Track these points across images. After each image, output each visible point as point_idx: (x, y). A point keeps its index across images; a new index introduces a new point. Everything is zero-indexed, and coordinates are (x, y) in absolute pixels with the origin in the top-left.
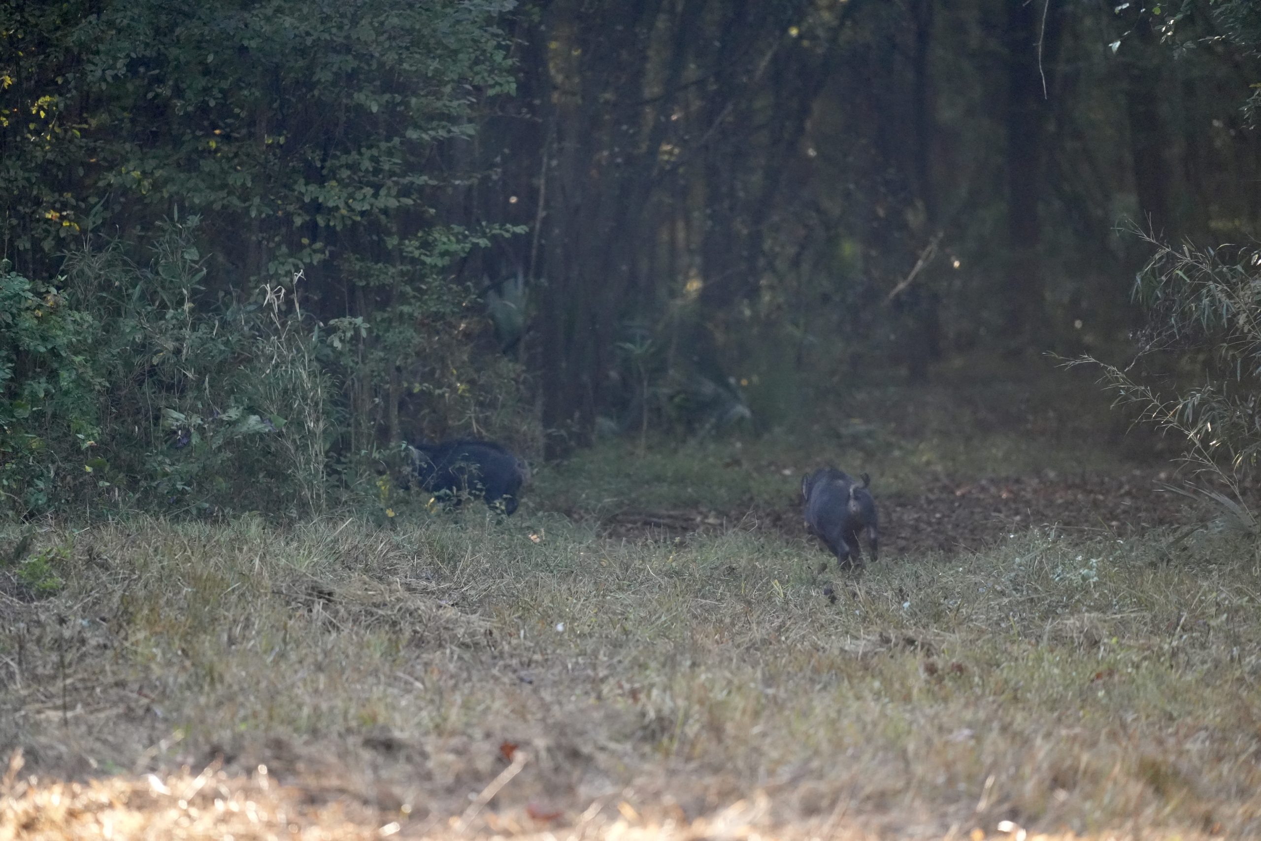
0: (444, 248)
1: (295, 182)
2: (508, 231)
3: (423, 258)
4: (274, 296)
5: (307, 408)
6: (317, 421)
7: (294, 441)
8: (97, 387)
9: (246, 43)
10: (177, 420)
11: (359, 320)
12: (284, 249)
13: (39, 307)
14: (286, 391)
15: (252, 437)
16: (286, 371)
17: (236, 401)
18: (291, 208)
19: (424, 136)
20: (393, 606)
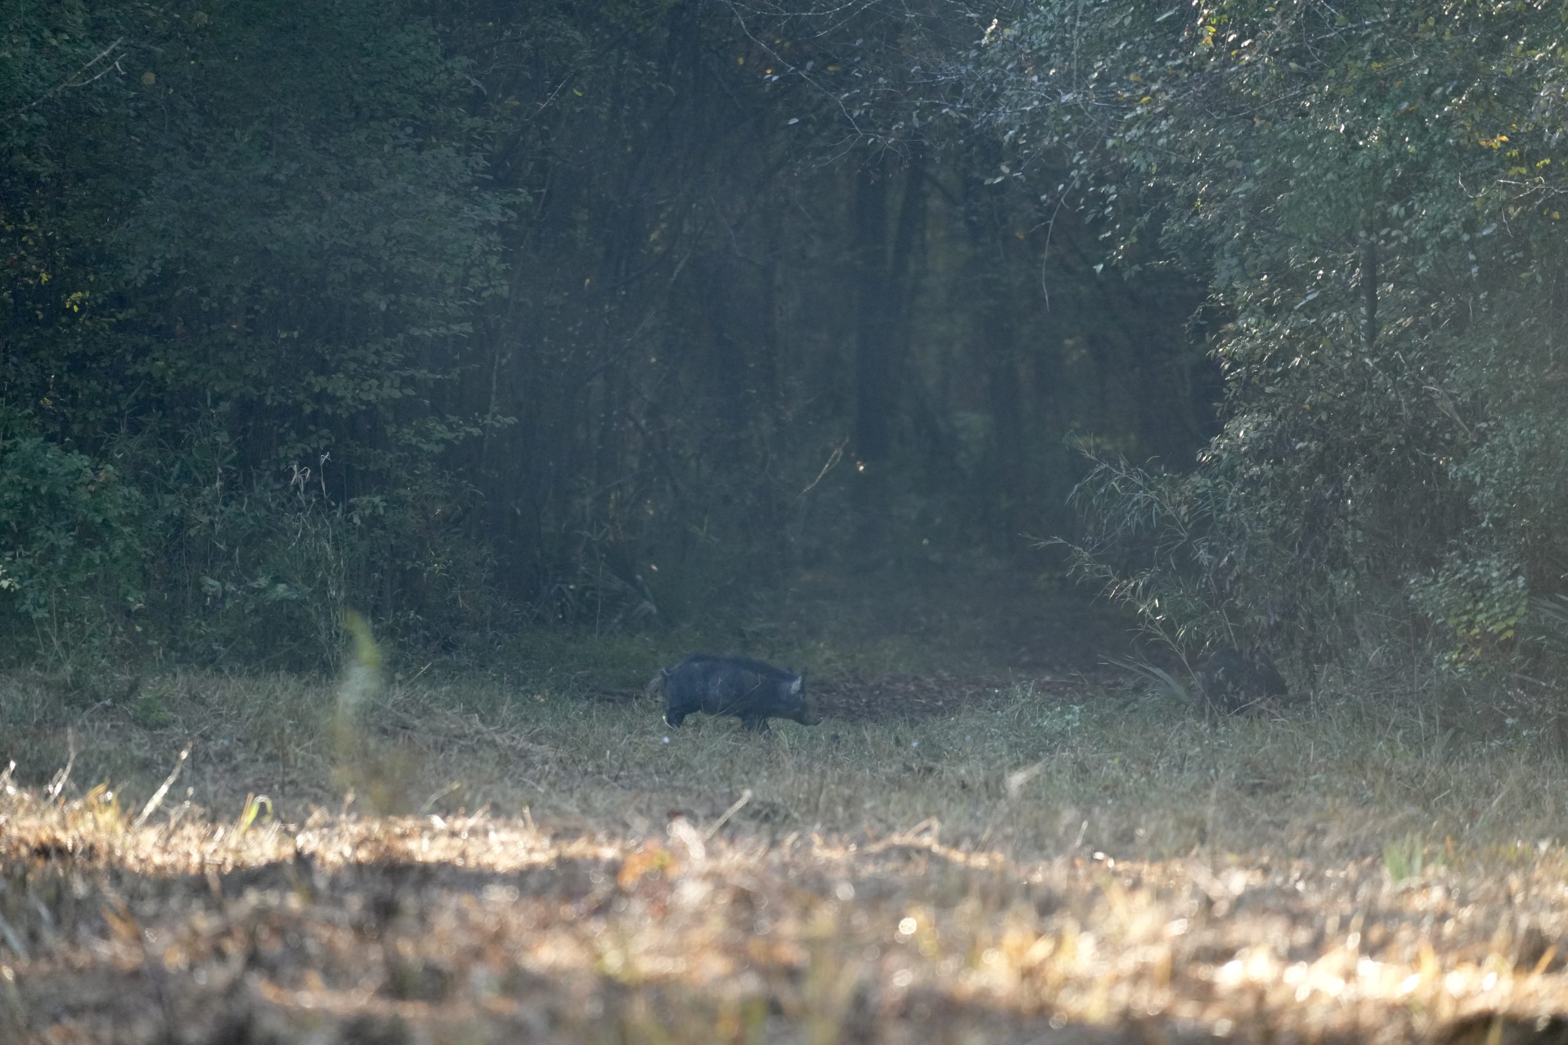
0: (440, 436)
1: (306, 374)
2: (499, 421)
3: (420, 445)
4: (300, 477)
5: (330, 578)
6: (339, 589)
7: (316, 608)
8: (143, 556)
9: (269, 246)
10: (212, 586)
11: (377, 499)
12: (293, 435)
13: (92, 482)
14: (309, 561)
15: (280, 603)
16: (310, 544)
17: (264, 572)
18: (301, 397)
19: (426, 333)
20: (472, 739)
